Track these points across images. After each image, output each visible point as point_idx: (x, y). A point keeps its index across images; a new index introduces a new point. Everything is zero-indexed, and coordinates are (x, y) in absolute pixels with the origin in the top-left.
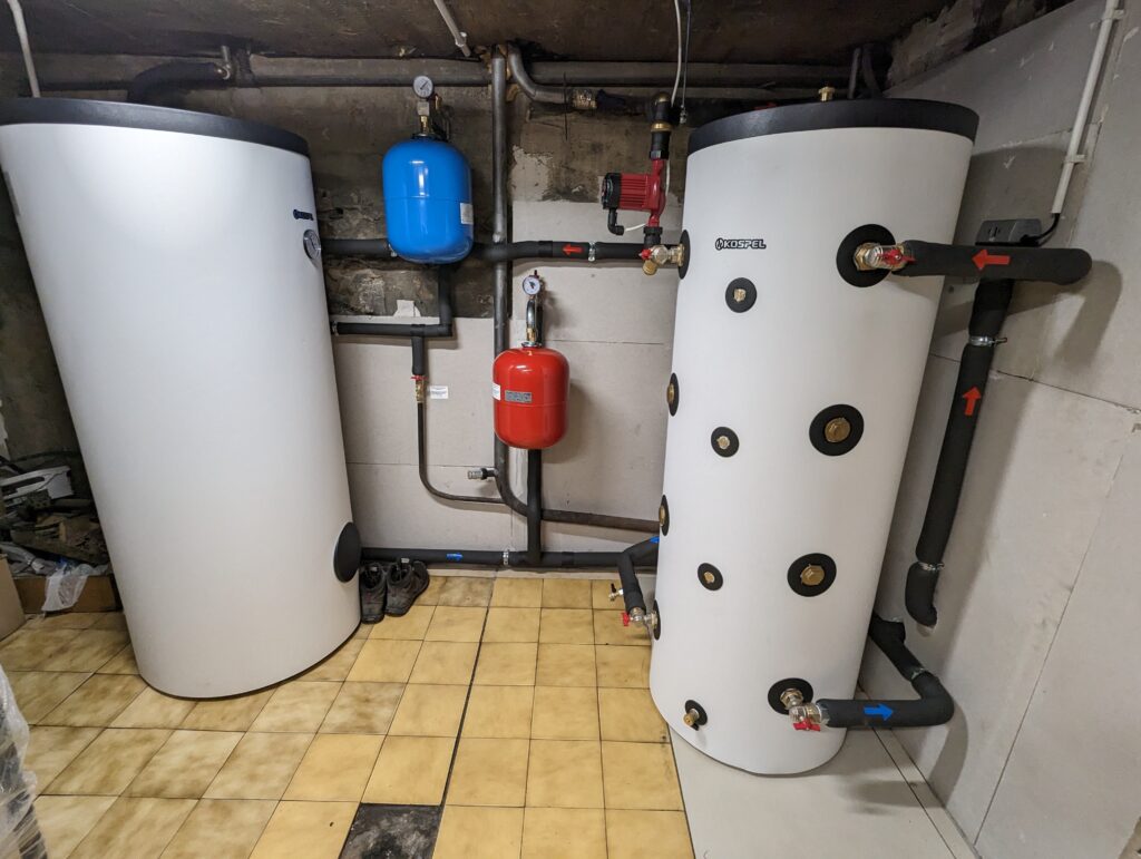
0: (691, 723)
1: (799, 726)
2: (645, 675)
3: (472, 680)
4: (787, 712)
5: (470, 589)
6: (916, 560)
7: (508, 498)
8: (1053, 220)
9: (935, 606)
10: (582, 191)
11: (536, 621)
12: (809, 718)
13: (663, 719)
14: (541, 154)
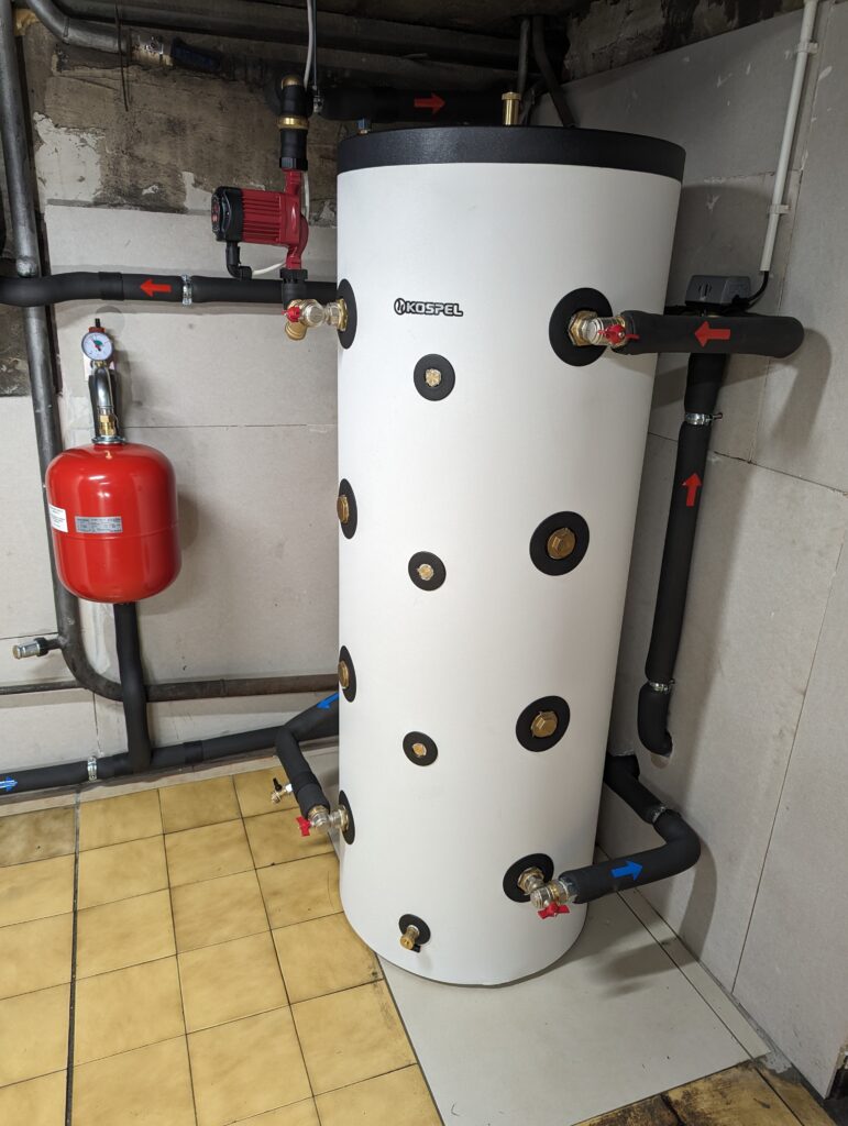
0: (411, 945)
1: (544, 914)
2: (333, 894)
3: (73, 973)
4: (527, 899)
5: (38, 831)
6: (645, 680)
7: (86, 677)
8: (763, 277)
9: (670, 730)
10: (158, 194)
11: (159, 856)
12: (554, 900)
13: (368, 948)
14: (84, 129)
